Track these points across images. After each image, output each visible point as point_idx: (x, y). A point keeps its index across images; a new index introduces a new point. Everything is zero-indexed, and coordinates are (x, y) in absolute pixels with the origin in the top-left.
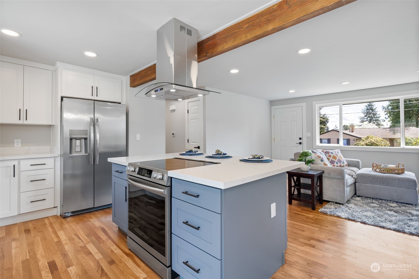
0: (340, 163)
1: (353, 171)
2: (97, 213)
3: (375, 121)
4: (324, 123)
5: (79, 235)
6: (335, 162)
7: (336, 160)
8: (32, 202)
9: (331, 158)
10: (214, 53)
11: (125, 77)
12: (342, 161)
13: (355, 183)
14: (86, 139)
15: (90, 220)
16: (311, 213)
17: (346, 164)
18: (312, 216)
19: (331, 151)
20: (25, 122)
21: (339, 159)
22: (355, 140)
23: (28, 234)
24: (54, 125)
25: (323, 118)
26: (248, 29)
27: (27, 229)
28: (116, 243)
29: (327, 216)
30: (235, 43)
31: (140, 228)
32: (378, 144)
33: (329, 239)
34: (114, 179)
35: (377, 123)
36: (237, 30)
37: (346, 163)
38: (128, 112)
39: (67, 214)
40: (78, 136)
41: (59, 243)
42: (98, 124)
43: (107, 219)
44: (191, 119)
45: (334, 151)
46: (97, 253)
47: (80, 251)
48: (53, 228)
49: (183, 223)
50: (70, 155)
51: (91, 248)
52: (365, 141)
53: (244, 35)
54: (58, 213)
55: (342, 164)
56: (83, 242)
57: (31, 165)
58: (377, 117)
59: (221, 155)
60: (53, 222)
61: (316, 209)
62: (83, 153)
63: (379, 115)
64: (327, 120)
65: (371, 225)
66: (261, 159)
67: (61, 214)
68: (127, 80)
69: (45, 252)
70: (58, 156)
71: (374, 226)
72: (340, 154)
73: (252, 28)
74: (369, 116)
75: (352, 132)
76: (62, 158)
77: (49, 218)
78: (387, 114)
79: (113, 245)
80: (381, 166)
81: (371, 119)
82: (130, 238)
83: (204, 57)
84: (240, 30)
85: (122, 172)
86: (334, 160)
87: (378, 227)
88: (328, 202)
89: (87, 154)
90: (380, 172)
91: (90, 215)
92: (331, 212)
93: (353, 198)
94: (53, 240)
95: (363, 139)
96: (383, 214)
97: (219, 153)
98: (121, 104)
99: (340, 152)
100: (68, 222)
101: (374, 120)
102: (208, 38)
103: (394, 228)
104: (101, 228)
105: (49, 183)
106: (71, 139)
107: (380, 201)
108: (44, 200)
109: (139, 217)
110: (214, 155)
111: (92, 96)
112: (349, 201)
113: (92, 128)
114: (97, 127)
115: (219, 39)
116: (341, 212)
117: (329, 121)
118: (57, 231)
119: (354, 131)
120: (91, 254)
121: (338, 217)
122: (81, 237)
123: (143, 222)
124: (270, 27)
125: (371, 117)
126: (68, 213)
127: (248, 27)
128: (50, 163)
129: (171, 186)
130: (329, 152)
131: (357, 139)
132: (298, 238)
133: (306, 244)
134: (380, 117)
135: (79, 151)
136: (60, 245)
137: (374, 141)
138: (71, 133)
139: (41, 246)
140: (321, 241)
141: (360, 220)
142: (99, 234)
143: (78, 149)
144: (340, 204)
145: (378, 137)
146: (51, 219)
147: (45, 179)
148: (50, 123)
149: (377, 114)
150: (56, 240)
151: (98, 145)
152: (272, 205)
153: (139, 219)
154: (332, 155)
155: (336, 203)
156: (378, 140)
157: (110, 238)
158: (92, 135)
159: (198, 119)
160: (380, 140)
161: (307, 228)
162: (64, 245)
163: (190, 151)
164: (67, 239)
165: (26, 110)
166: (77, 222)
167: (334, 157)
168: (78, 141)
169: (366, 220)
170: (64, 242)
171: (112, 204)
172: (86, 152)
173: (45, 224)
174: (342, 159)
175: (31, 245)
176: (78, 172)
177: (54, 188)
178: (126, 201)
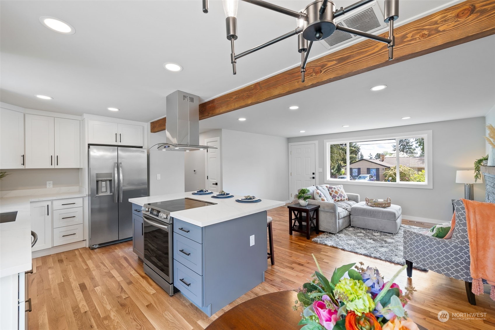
0: (341, 197)
1: (350, 205)
2: (121, 244)
3: (408, 150)
4: (356, 152)
5: (104, 263)
6: (336, 196)
7: (337, 194)
8: (64, 236)
9: (333, 193)
10: (214, 115)
11: (146, 124)
12: (343, 195)
13: (350, 215)
14: (110, 181)
15: (115, 251)
16: (305, 242)
17: (347, 199)
18: (304, 244)
19: (334, 187)
20: (57, 167)
21: (340, 194)
22: (384, 169)
23: (61, 263)
24: (81, 169)
25: (355, 148)
26: (236, 100)
27: (60, 259)
28: (135, 269)
29: (317, 244)
30: (227, 109)
31: (156, 257)
32: (405, 173)
33: (308, 263)
34: (134, 216)
35: (410, 151)
36: (228, 99)
37: (346, 197)
38: (149, 155)
39: (94, 246)
40: (103, 179)
41: (88, 269)
42: (121, 165)
43: (130, 250)
44: (210, 158)
45: (337, 186)
46: (118, 277)
47: (105, 275)
48: (82, 258)
49: (180, 251)
50: (97, 195)
51: (115, 273)
52: (393, 171)
53: (233, 104)
54: (87, 245)
55: (343, 198)
56: (108, 269)
57: (62, 205)
58: (410, 146)
59: (224, 195)
60: (83, 253)
61: (311, 239)
62: (108, 193)
63: (412, 143)
64: (358, 149)
65: (348, 251)
66: (252, 199)
67: (90, 246)
68: (147, 126)
69: (76, 277)
70: (86, 196)
71: (350, 252)
72: (342, 189)
73: (238, 99)
74: (402, 145)
75: (383, 161)
76: (90, 198)
77: (79, 249)
78: (417, 143)
79: (133, 271)
80: (373, 200)
81: (404, 148)
82: (146, 264)
83: (206, 116)
84: (231, 99)
85: (140, 211)
86: (336, 195)
87: (353, 252)
88: (323, 232)
89: (112, 194)
90: (371, 206)
91: (116, 246)
92: (321, 241)
93: (347, 228)
94: (83, 267)
95: (392, 169)
96: (362, 242)
97: (222, 193)
98: (143, 148)
99: (342, 187)
100: (96, 253)
101: (407, 148)
102: (209, 101)
103: (364, 253)
104: (124, 257)
105: (79, 219)
106: (97, 181)
107: (368, 231)
108: (74, 234)
109: (156, 248)
110: (218, 195)
111: (116, 142)
112: (341, 231)
113: (116, 169)
114: (120, 168)
115: (217, 103)
116: (330, 241)
117: (360, 150)
118: (86, 260)
119: (385, 160)
120: (113, 277)
121: (326, 245)
122: (106, 265)
123: (160, 252)
124: (250, 102)
125: (404, 145)
126: (96, 245)
127: (236, 98)
128: (79, 202)
129: (173, 224)
130: (332, 188)
131: (386, 169)
132: (283, 263)
133: (287, 267)
134: (413, 145)
135: (105, 191)
136: (88, 271)
137: (402, 171)
138: (97, 176)
139: (73, 272)
140: (301, 265)
141: (341, 247)
142: (121, 262)
143: (104, 189)
144: (332, 234)
145: (406, 167)
146: (80, 251)
147: (75, 217)
148: (79, 167)
149: (410, 142)
150: (85, 267)
151: (121, 185)
152: (250, 237)
153: (156, 250)
154: (334, 190)
155: (330, 233)
156: (406, 169)
157: (130, 265)
158: (116, 175)
159: (216, 158)
160: (408, 169)
161: (295, 254)
162: (92, 271)
163: (201, 191)
164: (94, 266)
165: (57, 156)
166: (103, 252)
167: (336, 192)
168: (104, 183)
169: (345, 248)
170: (92, 269)
171: (132, 237)
172: (111, 192)
173: (76, 255)
174: (343, 194)
175: (64, 272)
176: (105, 206)
177: (83, 223)
178: (142, 235)
